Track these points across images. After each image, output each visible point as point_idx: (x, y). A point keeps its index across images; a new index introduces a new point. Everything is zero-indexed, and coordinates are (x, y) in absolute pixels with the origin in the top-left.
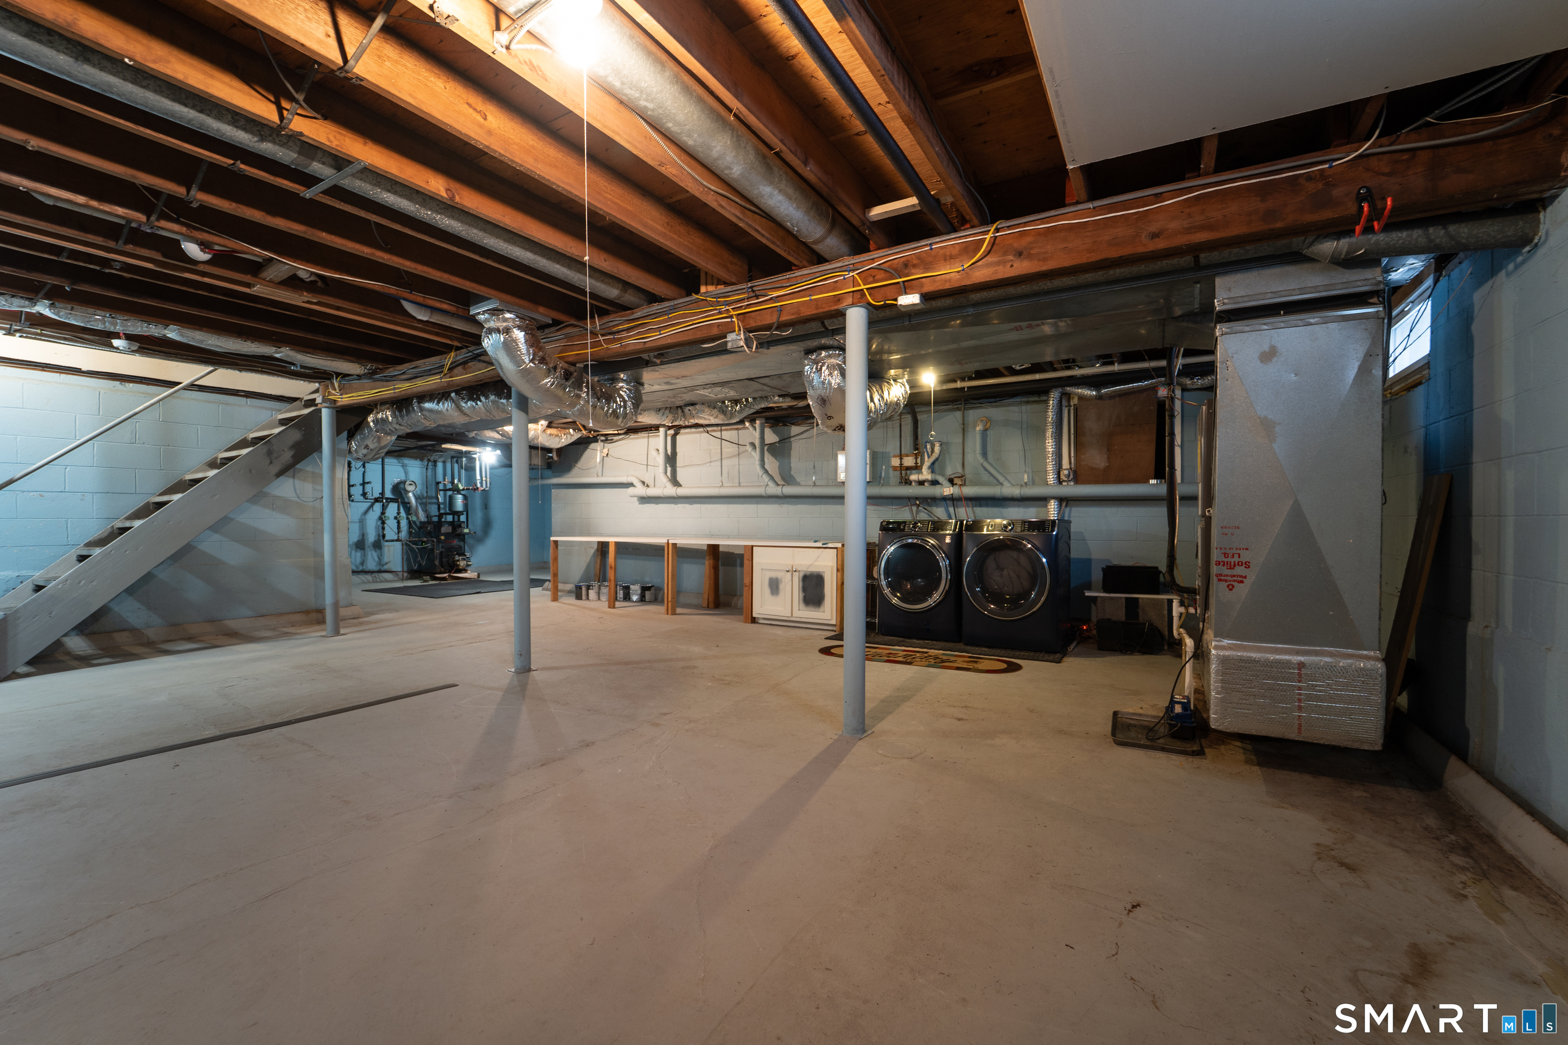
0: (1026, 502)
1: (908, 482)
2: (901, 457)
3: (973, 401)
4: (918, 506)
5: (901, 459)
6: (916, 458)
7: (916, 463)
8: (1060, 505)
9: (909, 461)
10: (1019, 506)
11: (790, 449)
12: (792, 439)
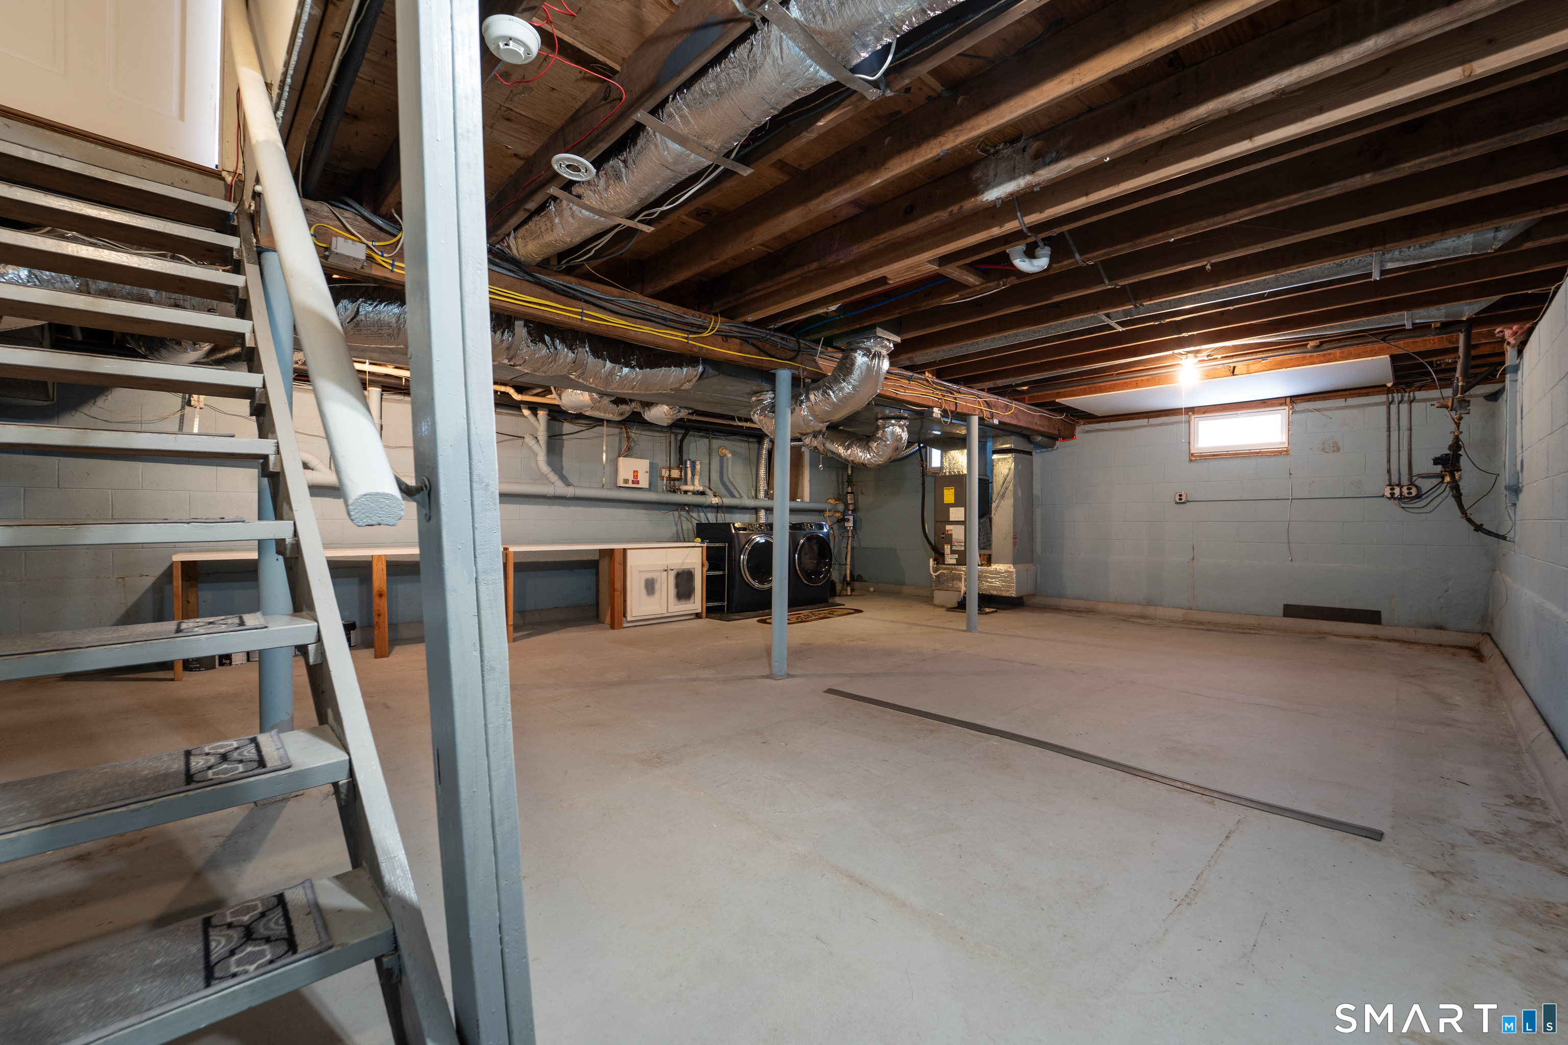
0: (744, 511)
1: (674, 491)
2: (670, 469)
3: (716, 433)
4: (688, 512)
5: (670, 471)
6: (681, 472)
7: (681, 476)
8: (766, 513)
9: (675, 474)
10: (741, 513)
11: (562, 446)
12: (564, 437)
